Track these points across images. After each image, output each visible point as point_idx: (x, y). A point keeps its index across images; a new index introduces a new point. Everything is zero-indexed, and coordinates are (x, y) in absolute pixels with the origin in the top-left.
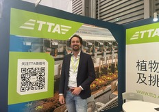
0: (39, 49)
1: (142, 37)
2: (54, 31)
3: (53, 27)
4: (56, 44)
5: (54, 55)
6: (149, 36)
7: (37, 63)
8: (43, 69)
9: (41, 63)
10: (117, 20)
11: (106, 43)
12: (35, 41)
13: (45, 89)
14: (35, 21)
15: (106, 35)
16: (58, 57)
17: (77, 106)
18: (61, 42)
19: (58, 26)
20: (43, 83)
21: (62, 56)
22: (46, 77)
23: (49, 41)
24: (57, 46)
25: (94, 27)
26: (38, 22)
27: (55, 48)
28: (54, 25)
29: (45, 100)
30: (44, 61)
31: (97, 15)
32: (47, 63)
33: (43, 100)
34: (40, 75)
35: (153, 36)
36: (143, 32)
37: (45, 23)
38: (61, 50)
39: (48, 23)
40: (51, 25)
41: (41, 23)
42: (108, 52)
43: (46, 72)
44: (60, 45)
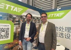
0: (6, 19)
1: (52, 16)
2: (14, 10)
3: (14, 8)
4: (15, 17)
5: (14, 22)
6: (55, 16)
7: (5, 26)
8: (8, 29)
9: (7, 26)
10: (41, 8)
11: (37, 18)
12: (4, 14)
13: (9, 38)
14: (4, 4)
15: (38, 14)
16: (16, 23)
17: (27, 46)
18: (17, 16)
19: (16, 8)
20: (8, 35)
21: (18, 23)
22: (10, 33)
23: (11, 15)
24: (15, 18)
25: (33, 10)
26: (6, 5)
27: (14, 18)
28: (14, 7)
29: (9, 44)
30: (9, 24)
31: (33, 5)
32: (10, 26)
33: (8, 44)
34: (7, 32)
35: (56, 16)
36: (52, 15)
37: (10, 6)
38: (17, 20)
39: (11, 6)
40: (13, 7)
41: (8, 6)
42: (38, 22)
43: (10, 30)
44: (17, 17)
